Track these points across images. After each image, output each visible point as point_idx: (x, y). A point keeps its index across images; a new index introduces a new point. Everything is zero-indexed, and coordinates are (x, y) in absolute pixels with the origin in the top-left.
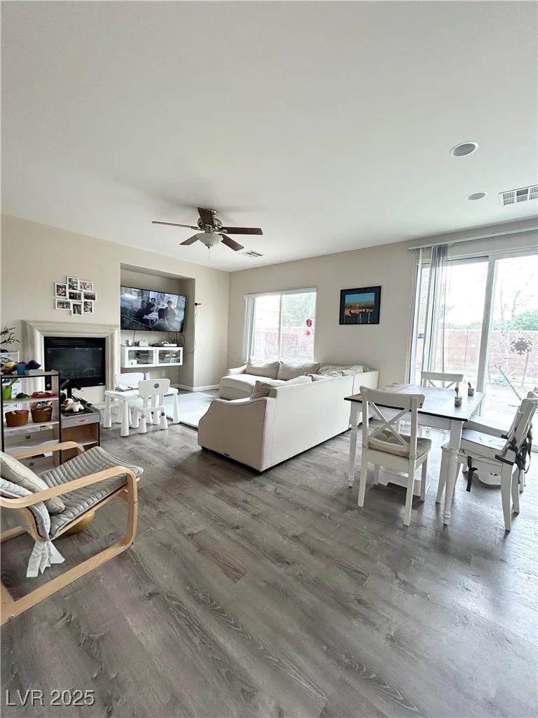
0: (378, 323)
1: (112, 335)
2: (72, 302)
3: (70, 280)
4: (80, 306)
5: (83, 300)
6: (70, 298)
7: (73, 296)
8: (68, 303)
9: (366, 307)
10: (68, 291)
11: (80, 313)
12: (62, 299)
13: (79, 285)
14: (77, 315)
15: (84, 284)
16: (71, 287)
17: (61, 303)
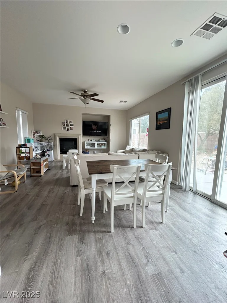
0: (169, 128)
1: (78, 137)
2: (67, 127)
3: (66, 120)
4: (69, 128)
5: (70, 126)
6: (66, 126)
7: (67, 126)
8: (66, 128)
9: (165, 120)
10: (66, 124)
11: (69, 131)
12: (64, 127)
13: (69, 122)
14: (68, 131)
15: (70, 121)
16: (66, 123)
17: (64, 128)
